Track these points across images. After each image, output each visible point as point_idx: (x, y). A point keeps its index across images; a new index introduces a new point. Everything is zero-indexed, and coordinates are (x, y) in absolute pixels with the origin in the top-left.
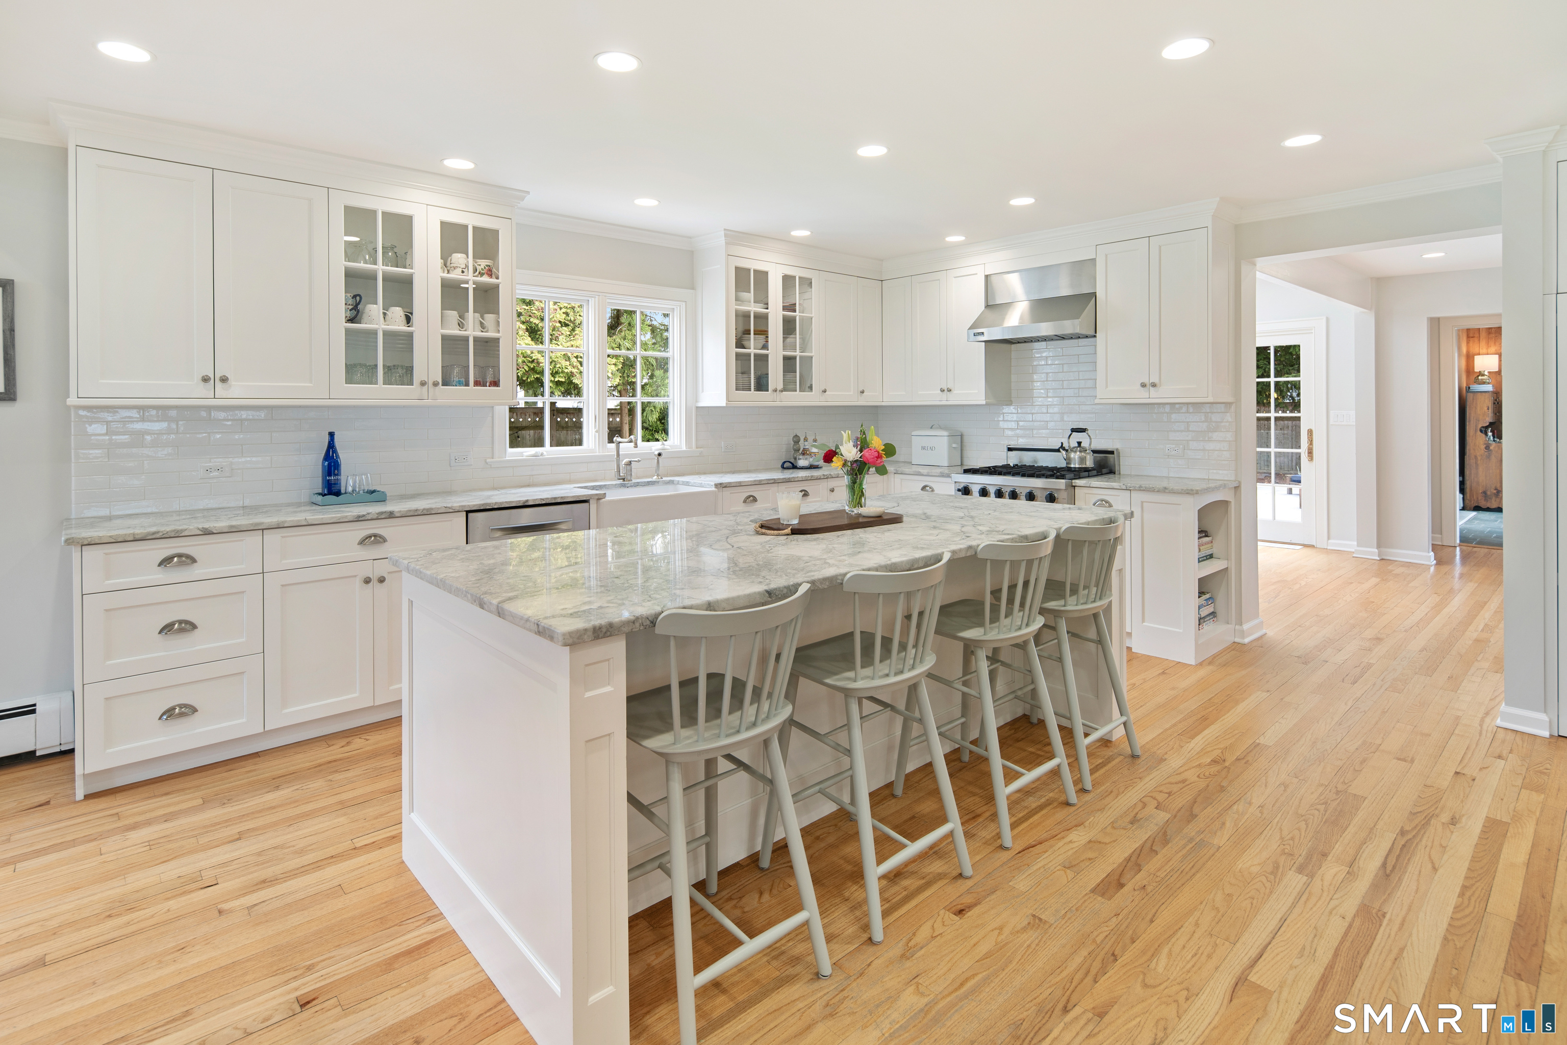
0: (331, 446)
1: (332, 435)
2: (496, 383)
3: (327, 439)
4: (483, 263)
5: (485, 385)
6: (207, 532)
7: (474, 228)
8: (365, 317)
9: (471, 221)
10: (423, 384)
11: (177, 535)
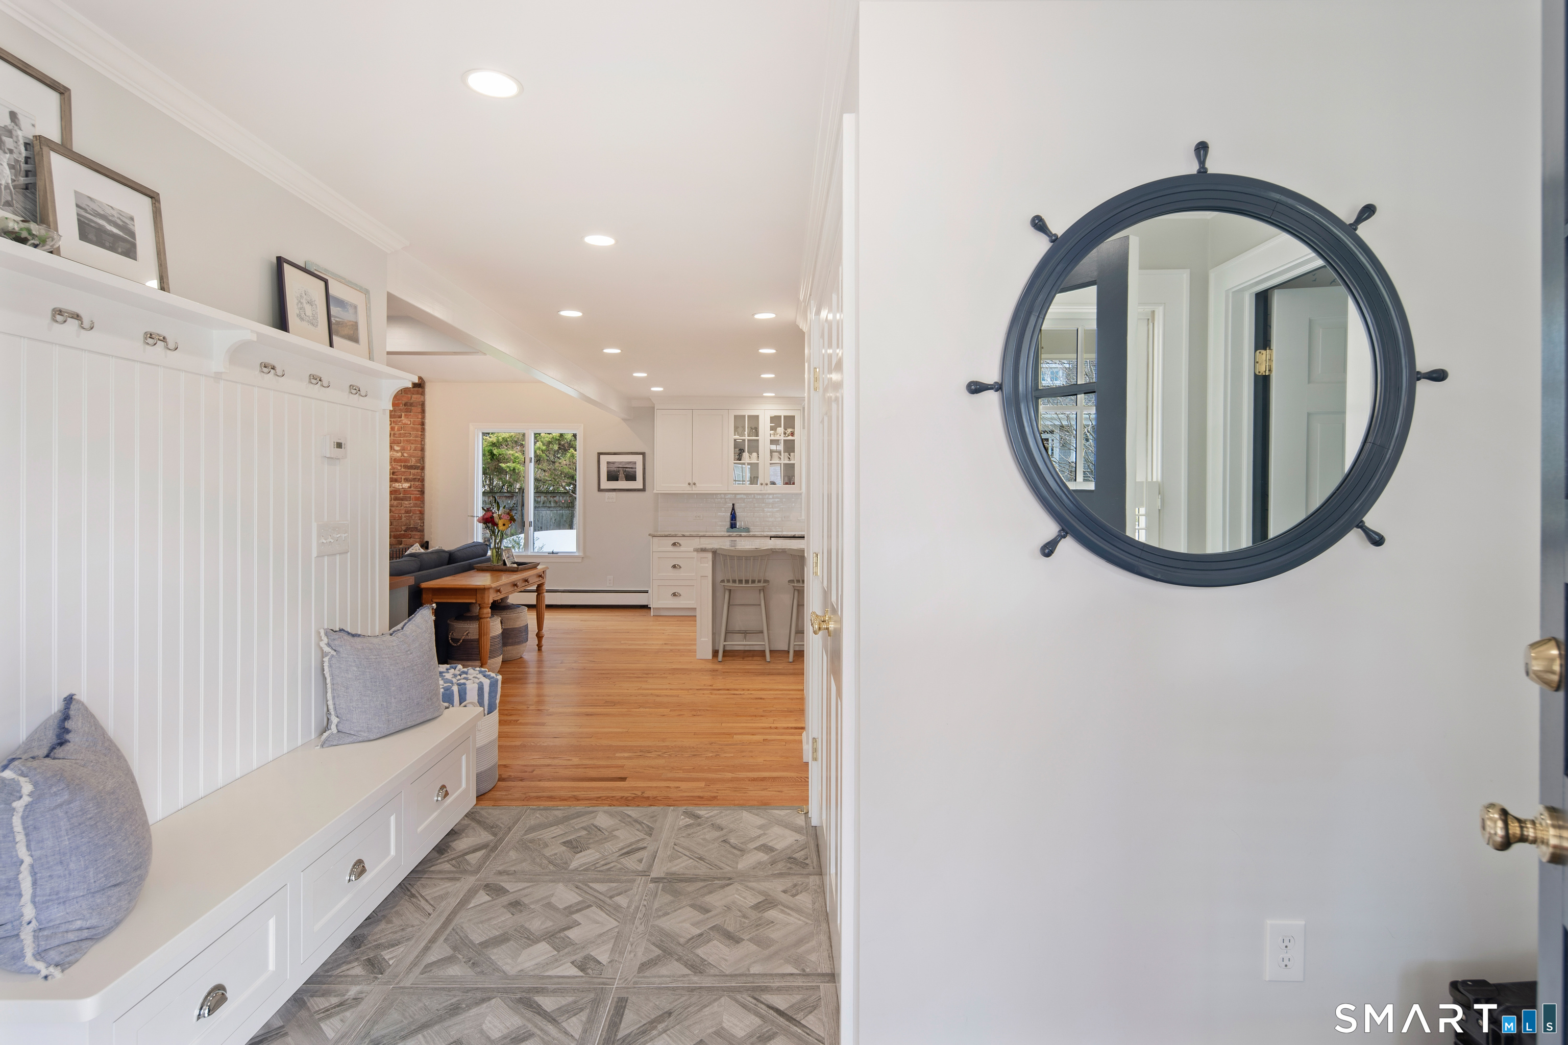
0: (733, 509)
1: (733, 505)
2: (794, 484)
3: (732, 506)
4: (789, 430)
5: (790, 484)
6: (684, 536)
7: (784, 416)
8: (742, 459)
9: (782, 413)
10: (762, 484)
11: (675, 536)
